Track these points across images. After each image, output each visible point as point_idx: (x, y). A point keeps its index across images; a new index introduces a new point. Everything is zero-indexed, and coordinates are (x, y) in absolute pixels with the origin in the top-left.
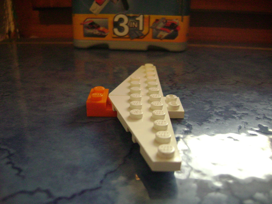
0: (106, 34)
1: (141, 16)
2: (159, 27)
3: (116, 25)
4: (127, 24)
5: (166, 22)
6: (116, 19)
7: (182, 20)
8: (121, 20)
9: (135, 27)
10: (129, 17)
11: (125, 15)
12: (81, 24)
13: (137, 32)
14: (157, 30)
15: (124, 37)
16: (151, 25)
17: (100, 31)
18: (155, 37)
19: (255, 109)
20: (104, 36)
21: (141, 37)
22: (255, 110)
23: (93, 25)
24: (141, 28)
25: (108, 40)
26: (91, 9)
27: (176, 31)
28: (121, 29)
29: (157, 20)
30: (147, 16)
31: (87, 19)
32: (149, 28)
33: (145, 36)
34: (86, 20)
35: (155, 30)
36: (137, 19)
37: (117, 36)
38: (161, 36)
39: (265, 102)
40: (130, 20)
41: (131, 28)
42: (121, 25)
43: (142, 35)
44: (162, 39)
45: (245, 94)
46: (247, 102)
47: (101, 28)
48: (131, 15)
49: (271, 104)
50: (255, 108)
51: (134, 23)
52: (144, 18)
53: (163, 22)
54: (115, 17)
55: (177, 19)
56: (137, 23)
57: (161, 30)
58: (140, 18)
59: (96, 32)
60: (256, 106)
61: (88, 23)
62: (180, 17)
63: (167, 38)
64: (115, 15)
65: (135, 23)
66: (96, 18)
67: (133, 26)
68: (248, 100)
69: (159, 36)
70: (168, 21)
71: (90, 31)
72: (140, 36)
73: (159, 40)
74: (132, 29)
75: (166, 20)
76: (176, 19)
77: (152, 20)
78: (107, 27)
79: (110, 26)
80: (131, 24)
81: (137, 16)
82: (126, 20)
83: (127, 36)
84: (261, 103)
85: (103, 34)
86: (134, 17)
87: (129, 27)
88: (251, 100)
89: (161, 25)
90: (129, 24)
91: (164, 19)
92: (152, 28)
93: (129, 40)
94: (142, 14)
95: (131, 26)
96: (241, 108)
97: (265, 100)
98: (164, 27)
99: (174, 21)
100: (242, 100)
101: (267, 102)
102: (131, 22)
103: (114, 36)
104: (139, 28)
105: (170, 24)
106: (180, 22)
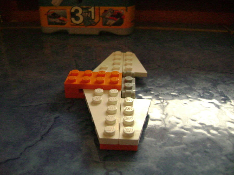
0: (66, 22)
1: (93, 8)
3: (73, 15)
4: (82, 14)
5: (113, 12)
6: (73, 11)
7: (127, 11)
8: (77, 11)
9: (88, 16)
10: (83, 9)
11: (79, 6)
12: (45, 14)
13: (90, 20)
14: (106, 18)
16: (101, 15)
17: (60, 20)
18: (104, 24)
19: (159, 93)
20: (64, 24)
22: (159, 94)
23: (54, 15)
24: (93, 17)
25: (67, 27)
26: (52, 3)
27: (122, 19)
28: (77, 18)
29: (106, 11)
30: (97, 7)
31: (49, 10)
32: (100, 17)
33: (96, 24)
35: (104, 19)
36: (90, 10)
37: (74, 23)
38: (110, 23)
39: (172, 87)
40: (84, 11)
41: (85, 17)
42: (77, 15)
44: (110, 26)
45: (159, 79)
46: (157, 87)
47: (61, 18)
48: (84, 7)
49: (175, 89)
50: (160, 93)
51: (87, 14)
52: (95, 9)
53: (111, 12)
54: (71, 9)
55: (122, 10)
56: (89, 13)
57: (109, 18)
58: (92, 10)
59: (57, 21)
60: (162, 91)
61: (51, 14)
62: (124, 8)
63: (114, 25)
64: (71, 7)
66: (57, 10)
67: (87, 16)
68: (158, 85)
69: (107, 23)
70: (115, 11)
71: (53, 20)
72: (93, 24)
73: (107, 27)
75: (113, 11)
76: (121, 9)
77: (102, 11)
78: (65, 17)
79: (68, 16)
80: (85, 15)
82: (81, 11)
83: (82, 24)
84: (167, 88)
85: (63, 22)
86: (87, 9)
87: (84, 17)
88: (161, 85)
89: (108, 15)
90: (83, 14)
91: (111, 9)
92: (102, 17)
93: (84, 27)
94: (93, 6)
95: (85, 16)
96: (148, 93)
97: (172, 85)
98: (112, 16)
99: (120, 10)
100: (154, 85)
101: (173, 87)
102: (84, 12)
103: (72, 24)
104: (91, 18)
105: (117, 13)
106: (125, 11)
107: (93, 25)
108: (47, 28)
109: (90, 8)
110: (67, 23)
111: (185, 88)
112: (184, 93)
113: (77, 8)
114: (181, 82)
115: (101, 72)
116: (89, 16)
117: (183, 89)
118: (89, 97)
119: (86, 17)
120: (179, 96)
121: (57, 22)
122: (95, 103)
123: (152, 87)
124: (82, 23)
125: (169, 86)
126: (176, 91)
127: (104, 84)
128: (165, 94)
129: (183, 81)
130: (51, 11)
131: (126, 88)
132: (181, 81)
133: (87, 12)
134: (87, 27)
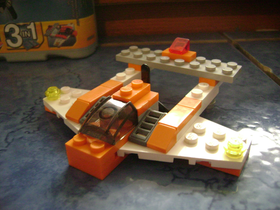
1: (32, 24)
2: (53, 34)
3: (8, 36)
4: (19, 34)
5: (60, 28)
6: (7, 30)
7: (78, 23)
8: (12, 30)
9: (27, 36)
10: (19, 26)
11: (15, 24)
13: (32, 42)
14: (52, 37)
15: (19, 48)
16: (44, 33)
18: (51, 45)
24: (34, 37)
25: (3, 52)
27: (73, 36)
28: (14, 40)
29: (50, 27)
30: (38, 23)
32: (43, 36)
33: (40, 45)
35: (49, 37)
36: (28, 27)
38: (58, 43)
42: (13, 35)
43: (37, 44)
44: (59, 47)
48: (21, 24)
51: (26, 33)
52: (35, 25)
53: (57, 28)
54: (5, 28)
55: (71, 24)
56: (29, 32)
57: (56, 37)
58: (31, 26)
62: (74, 21)
63: (64, 45)
64: (4, 25)
65: (27, 32)
67: (26, 36)
69: (55, 43)
70: (62, 26)
72: (36, 46)
73: (56, 48)
74: (25, 38)
75: (60, 26)
76: (70, 23)
77: (45, 28)
79: (3, 38)
81: (27, 24)
82: (17, 29)
83: (22, 47)
86: (25, 26)
87: (22, 37)
89: (55, 32)
90: (21, 34)
91: (58, 24)
92: (47, 36)
93: (24, 50)
94: (32, 22)
95: (24, 36)
98: (59, 33)
99: (69, 25)
102: (22, 31)
103: (9, 48)
104: (32, 37)
105: (65, 29)
106: (76, 25)
107: (36, 48)
109: (29, 25)
113: (12, 26)
116: (29, 35)
119: (25, 37)
124: (21, 45)
133: (26, 31)
134: (29, 51)
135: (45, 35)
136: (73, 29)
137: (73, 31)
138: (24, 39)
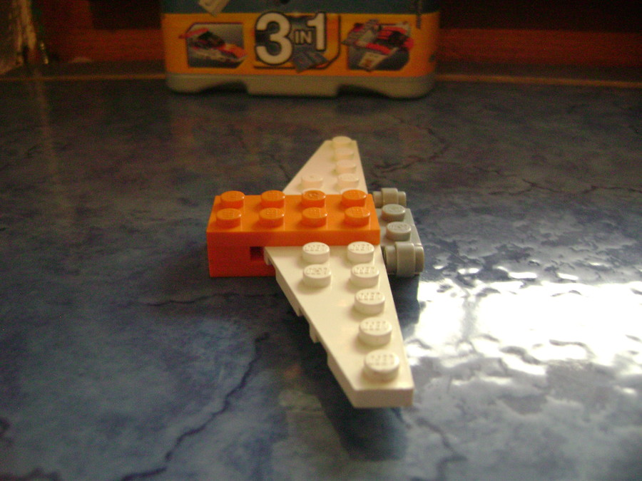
0: (239, 60)
1: (321, 16)
2: (362, 42)
3: (261, 38)
4: (287, 36)
5: (380, 29)
6: (262, 26)
7: (418, 26)
8: (273, 27)
9: (305, 41)
10: (291, 19)
11: (281, 13)
12: (181, 37)
13: (312, 54)
14: (358, 48)
15: (282, 66)
16: (344, 37)
17: (224, 52)
18: (353, 65)
19: (556, 264)
20: (235, 65)
21: (320, 66)
22: (556, 266)
23: (207, 40)
24: (320, 45)
25: (245, 72)
26: (201, 3)
27: (404, 51)
28: (274, 48)
29: (358, 26)
30: (333, 16)
31: (193, 25)
32: (340, 43)
33: (330, 62)
34: (190, 28)
35: (352, 49)
36: (311, 23)
37: (265, 62)
38: (369, 62)
39: (587, 244)
40: (295, 27)
41: (297, 44)
42: (274, 37)
43: (324, 61)
44: (370, 71)
45: (542, 222)
46: (544, 244)
47: (228, 47)
48: (296, 14)
49: (598, 250)
50: (558, 261)
51: (303, 34)
52: (326, 19)
53: (372, 29)
54: (257, 20)
55: (405, 23)
56: (310, 33)
57: (368, 48)
58: (318, 22)
59: (216, 55)
60: (561, 257)
61: (196, 36)
62: (411, 17)
63: (383, 66)
64: (257, 15)
65: (306, 33)
66: (214, 23)
67: (302, 41)
68: (545, 240)
69: (363, 62)
70: (384, 27)
71: (203, 53)
72: (320, 64)
73: (363, 73)
74: (300, 46)
75: (380, 25)
76: (402, 22)
77: (347, 27)
78: (240, 44)
79: (249, 40)
80: (297, 37)
81: (311, 16)
82: (284, 25)
83: (289, 64)
84: (575, 248)
85: (232, 60)
86: (303, 19)
87: (293, 43)
88: (553, 239)
89: (366, 38)
90: (291, 36)
91: (376, 21)
92: (348, 45)
93: (293, 72)
94: (321, 12)
95: (297, 41)
96: (522, 261)
97: (586, 239)
98: (376, 41)
99: (400, 26)
100: (532, 238)
101: (590, 243)
102: (296, 31)
103: (259, 64)
104: (316, 45)
105: (390, 33)
106: (413, 28)
107: (318, 69)
108: (185, 76)
109: (312, 18)
110: (242, 61)
111: (627, 248)
112: (627, 263)
113: (274, 17)
114: (609, 228)
115: (311, 195)
116: (309, 40)
117: (620, 249)
118: (287, 267)
119: (300, 43)
120: (615, 270)
121: (213, 58)
122: (313, 286)
123: (530, 246)
124: (288, 60)
125: (579, 243)
126: (604, 257)
127: (327, 228)
128: (572, 265)
129: (617, 228)
130: (197, 27)
131: (391, 238)
132: (608, 225)
133: (303, 30)
134: (302, 73)
135: (345, 41)
136: (406, 34)
137: (406, 38)
138: (296, 46)
